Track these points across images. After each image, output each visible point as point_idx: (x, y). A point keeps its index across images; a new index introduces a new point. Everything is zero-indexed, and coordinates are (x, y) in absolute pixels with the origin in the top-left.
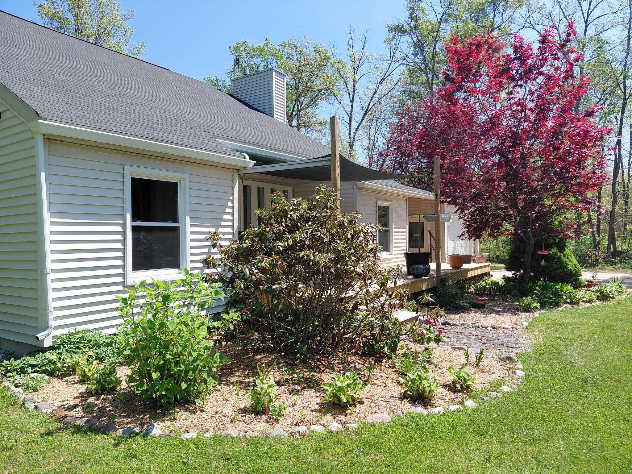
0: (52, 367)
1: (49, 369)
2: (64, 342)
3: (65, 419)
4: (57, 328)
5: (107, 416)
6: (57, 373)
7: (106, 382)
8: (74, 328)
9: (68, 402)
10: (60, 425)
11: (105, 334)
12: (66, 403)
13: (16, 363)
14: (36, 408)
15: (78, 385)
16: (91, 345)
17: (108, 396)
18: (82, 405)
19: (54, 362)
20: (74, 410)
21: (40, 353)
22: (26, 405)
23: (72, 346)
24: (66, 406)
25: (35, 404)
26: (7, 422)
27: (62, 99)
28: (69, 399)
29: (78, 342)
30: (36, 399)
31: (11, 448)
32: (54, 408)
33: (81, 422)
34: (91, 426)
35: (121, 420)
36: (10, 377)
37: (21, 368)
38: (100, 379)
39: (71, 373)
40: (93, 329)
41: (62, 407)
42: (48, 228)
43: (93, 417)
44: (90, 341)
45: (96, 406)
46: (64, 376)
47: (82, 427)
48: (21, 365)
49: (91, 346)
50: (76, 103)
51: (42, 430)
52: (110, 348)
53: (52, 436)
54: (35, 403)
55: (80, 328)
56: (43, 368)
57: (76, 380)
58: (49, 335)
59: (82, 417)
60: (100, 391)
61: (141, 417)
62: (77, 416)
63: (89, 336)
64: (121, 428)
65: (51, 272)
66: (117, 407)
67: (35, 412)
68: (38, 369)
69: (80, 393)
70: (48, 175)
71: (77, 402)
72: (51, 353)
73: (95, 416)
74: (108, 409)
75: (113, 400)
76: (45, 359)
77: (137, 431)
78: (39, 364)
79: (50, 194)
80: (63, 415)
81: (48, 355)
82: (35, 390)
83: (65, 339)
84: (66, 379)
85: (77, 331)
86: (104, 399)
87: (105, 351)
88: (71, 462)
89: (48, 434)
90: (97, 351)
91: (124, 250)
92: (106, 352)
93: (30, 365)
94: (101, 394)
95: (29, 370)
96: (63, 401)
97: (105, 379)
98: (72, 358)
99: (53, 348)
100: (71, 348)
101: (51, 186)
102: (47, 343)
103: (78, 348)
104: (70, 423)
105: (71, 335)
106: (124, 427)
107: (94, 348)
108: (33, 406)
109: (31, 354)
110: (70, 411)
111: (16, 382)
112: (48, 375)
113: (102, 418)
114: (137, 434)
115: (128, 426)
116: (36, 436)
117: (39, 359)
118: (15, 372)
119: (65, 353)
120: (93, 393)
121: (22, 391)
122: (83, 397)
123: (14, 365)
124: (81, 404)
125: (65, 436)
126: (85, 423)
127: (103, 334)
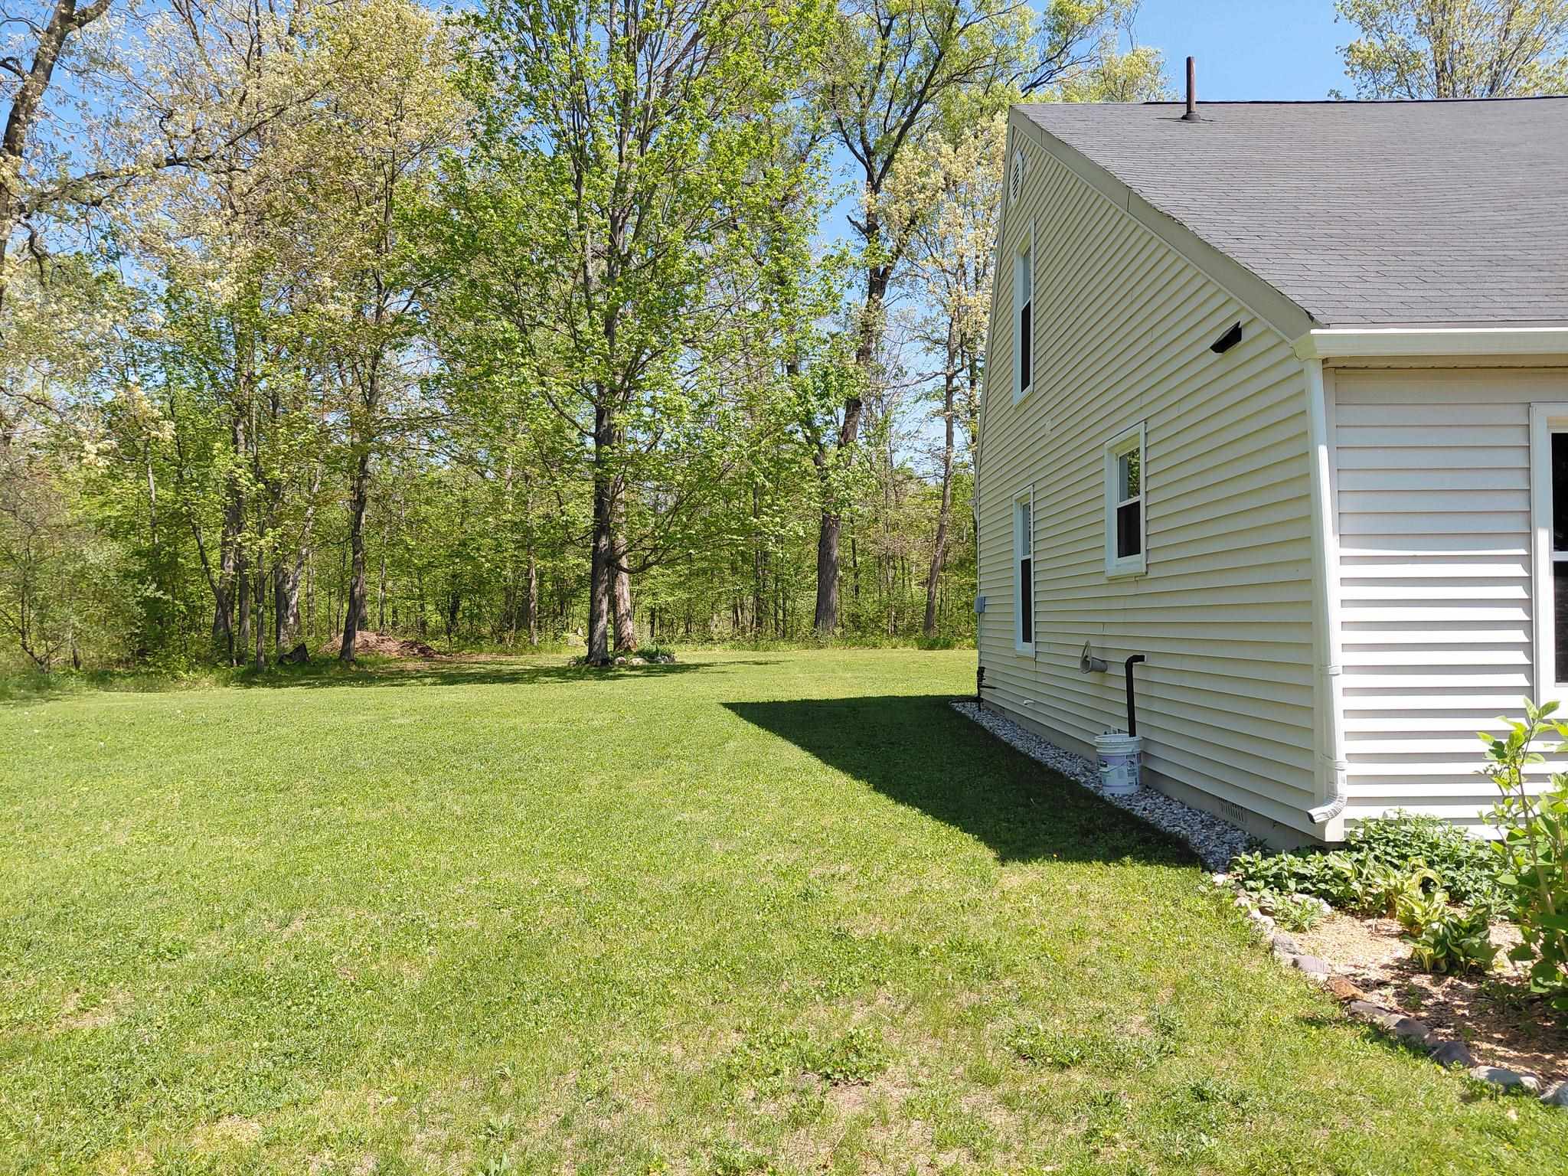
0: (1341, 888)
1: (1334, 891)
2: (1372, 837)
3: (1353, 1003)
4: (1354, 801)
5: (1455, 1027)
6: (1353, 905)
7: (1459, 946)
8: (1397, 808)
9: (1366, 971)
10: (1338, 1013)
11: (1477, 838)
12: (1360, 971)
13: (1264, 864)
14: (1295, 963)
15: (1396, 940)
16: (1437, 855)
17: (1464, 984)
18: (1397, 987)
19: (1346, 880)
20: (1377, 991)
21: (1317, 853)
22: (1276, 953)
23: (1389, 850)
24: (1359, 979)
25: (1295, 956)
26: (1236, 974)
27: (1372, 269)
28: (1370, 965)
29: (1406, 844)
30: (1297, 946)
31: (1237, 1024)
32: (1333, 975)
33: (1387, 1019)
34: (1408, 1036)
35: (1489, 1046)
36: (1252, 889)
37: (1275, 876)
38: (1445, 936)
39: (1384, 912)
40: (1446, 819)
41: (1351, 978)
42: (1334, 571)
43: (1419, 1019)
44: (1434, 846)
45: (1430, 996)
46: (1366, 914)
47: (1388, 1032)
48: (1275, 870)
49: (1436, 858)
50: (1406, 269)
51: (1302, 1011)
52: (1486, 872)
53: (1318, 1028)
54: (1294, 953)
55: (1411, 811)
56: (1322, 886)
57: (1394, 929)
58: (1337, 814)
59: (1392, 1011)
60: (1443, 966)
61: (1548, 1057)
62: (1382, 1005)
63: (1435, 833)
64: (1486, 1065)
65: (1341, 671)
66: (1483, 1013)
67: (1292, 972)
68: (1310, 887)
69: (1398, 960)
70: (1336, 450)
71: (1386, 975)
72: (1339, 856)
73: (1423, 1018)
74: (1460, 1012)
75: (1476, 996)
76: (1326, 866)
77: (1526, 1084)
78: (1312, 877)
79: (1339, 493)
80: (1350, 995)
81: (1332, 859)
82: (1297, 928)
83: (1375, 832)
84: (1370, 922)
85: (1403, 816)
86: (1451, 986)
87: (1473, 877)
88: (1351, 1093)
89: (1312, 1021)
90: (1451, 873)
91: (1529, 626)
92: (1476, 883)
93: (1295, 875)
94: (1447, 974)
95: (1292, 884)
96: (1355, 966)
97: (1456, 939)
98: (1387, 876)
99: (1345, 846)
100: (1386, 854)
101: (1342, 474)
102: (1334, 833)
103: (1404, 857)
104: (1363, 1016)
105: (1390, 823)
106: (1494, 1065)
107: (1444, 866)
108: (1290, 958)
109: (1297, 852)
110: (1365, 991)
111: (1263, 904)
112: (1331, 904)
113: (1440, 1027)
114: (1528, 1092)
115: (1506, 1065)
116: (1286, 1017)
117: (1313, 866)
118: (1263, 882)
119: (1371, 863)
120: (1427, 964)
121: (1272, 923)
122: (1403, 969)
123: (1260, 867)
124: (1394, 982)
125: (1347, 1036)
126: (1397, 1025)
127: (1472, 836)
